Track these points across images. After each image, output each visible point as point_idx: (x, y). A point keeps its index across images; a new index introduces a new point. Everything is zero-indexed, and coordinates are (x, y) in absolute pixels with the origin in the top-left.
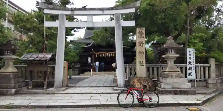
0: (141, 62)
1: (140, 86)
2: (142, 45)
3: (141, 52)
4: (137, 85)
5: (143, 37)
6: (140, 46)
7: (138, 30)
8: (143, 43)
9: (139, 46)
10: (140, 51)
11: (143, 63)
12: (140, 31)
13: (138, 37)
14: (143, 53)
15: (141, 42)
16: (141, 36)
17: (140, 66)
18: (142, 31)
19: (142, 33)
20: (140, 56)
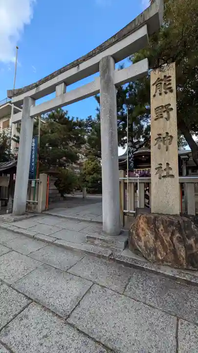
0: (164, 166)
1: (151, 244)
2: (165, 115)
3: (164, 135)
4: (143, 238)
5: (171, 91)
6: (161, 119)
7: (154, 76)
8: (172, 109)
9: (156, 120)
10: (160, 134)
11: (170, 169)
12: (158, 79)
13: (154, 96)
14: (171, 137)
15: (162, 106)
16: (163, 90)
17: (160, 178)
18: (165, 76)
19: (168, 79)
20: (159, 148)
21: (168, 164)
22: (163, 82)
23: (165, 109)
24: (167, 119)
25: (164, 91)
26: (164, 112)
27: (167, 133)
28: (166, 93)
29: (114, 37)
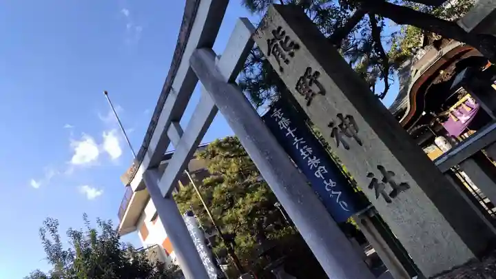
0: (379, 177)
2: (315, 88)
3: (338, 122)
5: (297, 47)
6: (314, 99)
8: (317, 73)
9: (308, 104)
10: (331, 125)
11: (392, 174)
12: (268, 41)
13: (281, 69)
14: (349, 117)
15: (301, 77)
16: (286, 53)
17: (389, 201)
18: (274, 32)
19: (280, 33)
20: (347, 148)
21: (380, 168)
22: (278, 42)
23: (308, 80)
24: (323, 92)
25: (288, 53)
26: (310, 84)
27: (340, 115)
28: (292, 55)
29: (184, 23)
